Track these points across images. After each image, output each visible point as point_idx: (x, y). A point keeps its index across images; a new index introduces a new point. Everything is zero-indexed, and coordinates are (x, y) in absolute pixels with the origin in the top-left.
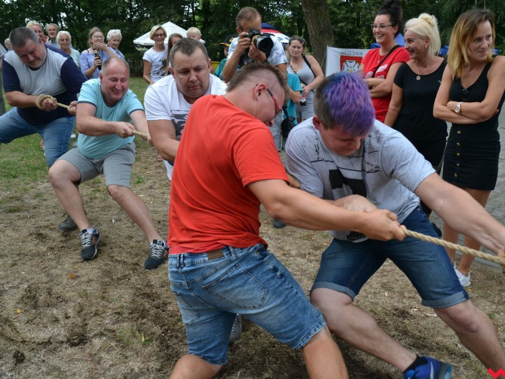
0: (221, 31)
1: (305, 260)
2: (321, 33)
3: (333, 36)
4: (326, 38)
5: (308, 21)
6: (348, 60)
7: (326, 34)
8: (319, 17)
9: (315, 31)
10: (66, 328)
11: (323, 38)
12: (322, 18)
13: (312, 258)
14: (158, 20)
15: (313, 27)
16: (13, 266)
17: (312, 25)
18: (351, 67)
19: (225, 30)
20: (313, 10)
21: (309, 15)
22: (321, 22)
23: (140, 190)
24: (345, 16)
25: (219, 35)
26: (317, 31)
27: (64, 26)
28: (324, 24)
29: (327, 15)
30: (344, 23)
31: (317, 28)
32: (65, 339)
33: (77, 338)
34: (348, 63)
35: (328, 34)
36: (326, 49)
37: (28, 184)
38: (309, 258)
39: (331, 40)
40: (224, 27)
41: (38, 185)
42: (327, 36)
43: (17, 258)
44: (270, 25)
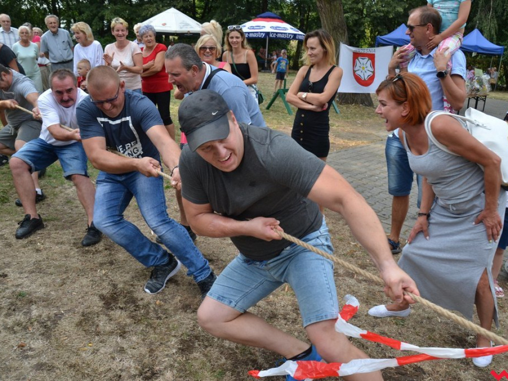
0: (226, 19)
1: (354, 280)
2: (335, 28)
3: (346, 32)
4: (340, 34)
5: (322, 16)
6: (361, 56)
7: (340, 30)
8: (333, 12)
9: (329, 27)
10: (134, 358)
11: (337, 34)
12: (336, 14)
13: (360, 278)
14: (161, 6)
15: (327, 22)
16: (62, 285)
17: (326, 20)
18: (363, 64)
19: (230, 18)
20: (327, 5)
21: (323, 10)
22: (335, 17)
23: (170, 196)
24: (351, 7)
25: (224, 22)
26: (331, 27)
27: (61, 7)
28: (338, 20)
29: (341, 10)
30: (350, 14)
31: (331, 24)
32: (137, 372)
33: (148, 371)
34: (360, 59)
35: (342, 29)
36: (339, 45)
37: (55, 187)
38: (357, 278)
39: (344, 35)
40: (228, 15)
41: (66, 189)
42: (341, 32)
43: (65, 276)
44: (275, 14)
